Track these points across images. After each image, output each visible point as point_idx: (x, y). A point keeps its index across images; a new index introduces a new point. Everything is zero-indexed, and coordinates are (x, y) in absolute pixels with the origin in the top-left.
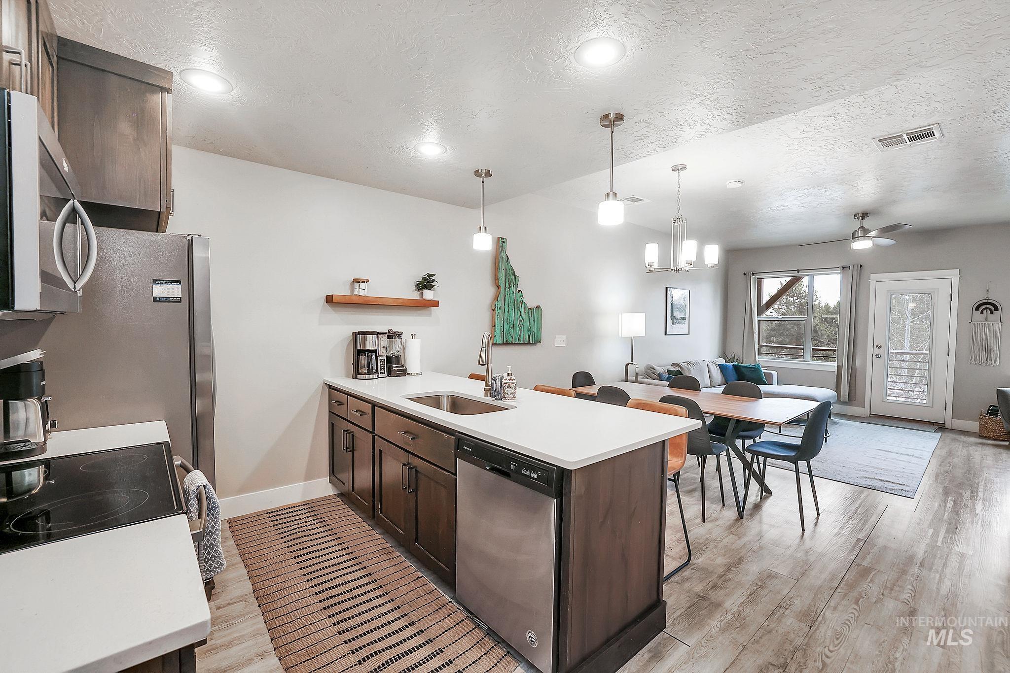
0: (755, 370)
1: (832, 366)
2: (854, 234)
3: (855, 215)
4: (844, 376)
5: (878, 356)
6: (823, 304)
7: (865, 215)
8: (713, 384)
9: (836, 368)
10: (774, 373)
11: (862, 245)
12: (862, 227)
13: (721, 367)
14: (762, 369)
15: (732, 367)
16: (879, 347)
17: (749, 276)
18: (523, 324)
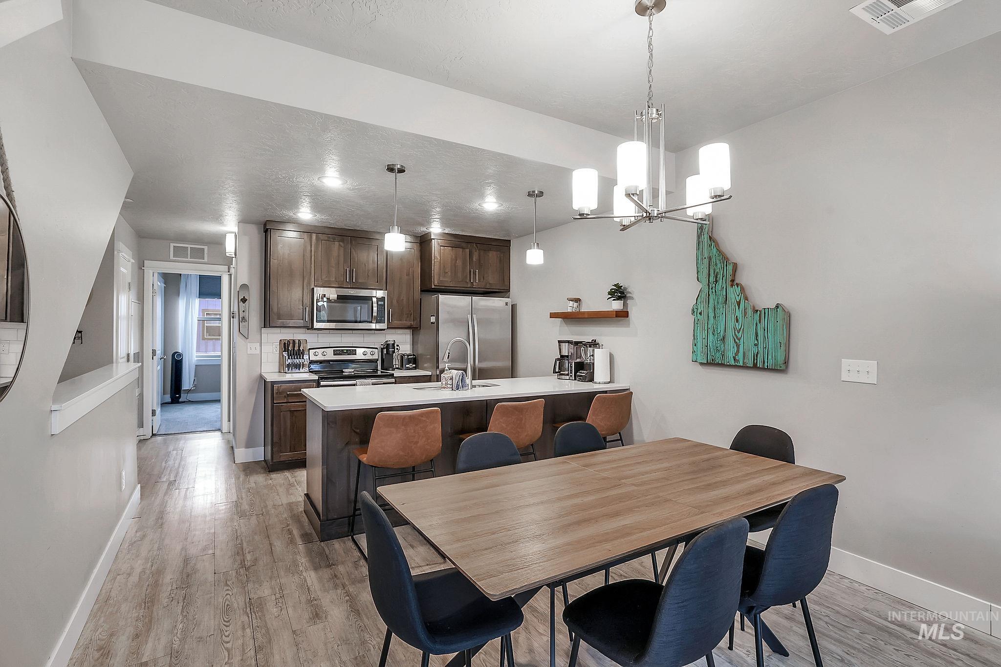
18: (742, 336)
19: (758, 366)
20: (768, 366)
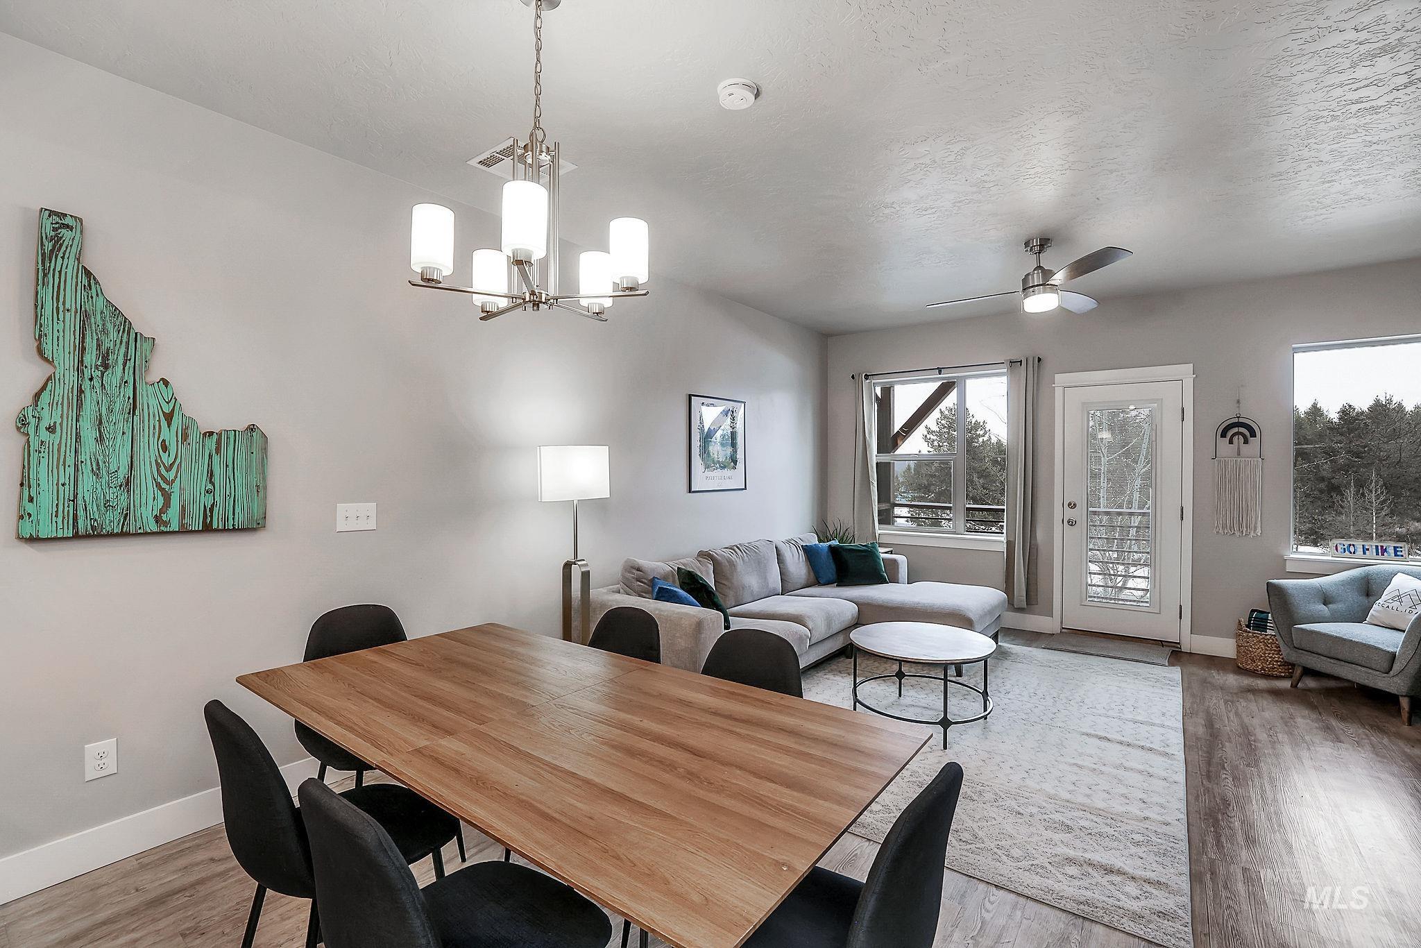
0: (868, 554)
1: (996, 541)
2: (1025, 281)
3: (1027, 244)
4: (1019, 559)
5: (1072, 523)
6: (994, 440)
7: (1043, 243)
8: (790, 586)
9: (1005, 546)
10: (901, 559)
11: (1040, 303)
12: (1040, 267)
13: (809, 552)
14: (881, 550)
15: (826, 549)
16: (1072, 506)
17: (860, 379)
18: (176, 477)
19: (215, 526)
20: (233, 525)
